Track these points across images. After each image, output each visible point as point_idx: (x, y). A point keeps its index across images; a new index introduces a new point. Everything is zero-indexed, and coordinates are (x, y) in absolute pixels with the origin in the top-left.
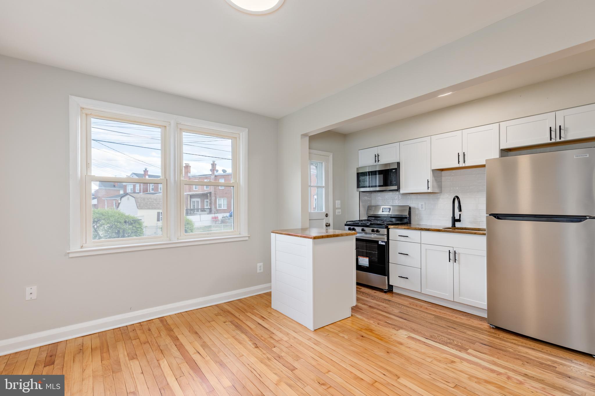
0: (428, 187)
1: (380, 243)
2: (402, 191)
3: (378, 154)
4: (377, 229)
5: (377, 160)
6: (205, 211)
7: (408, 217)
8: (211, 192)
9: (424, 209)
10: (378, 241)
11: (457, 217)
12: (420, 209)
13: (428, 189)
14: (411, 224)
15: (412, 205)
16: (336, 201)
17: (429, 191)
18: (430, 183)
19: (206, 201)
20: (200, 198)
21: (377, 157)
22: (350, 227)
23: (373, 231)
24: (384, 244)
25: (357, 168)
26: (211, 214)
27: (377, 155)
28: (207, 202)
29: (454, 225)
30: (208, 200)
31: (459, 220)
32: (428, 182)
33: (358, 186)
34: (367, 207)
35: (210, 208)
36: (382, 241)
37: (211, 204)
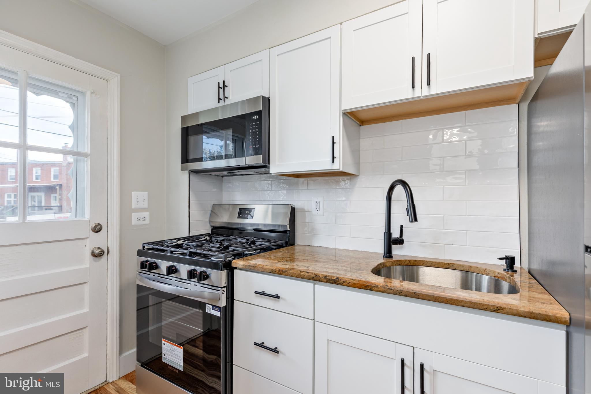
0: (333, 158)
1: (209, 310)
2: (273, 169)
3: (224, 81)
4: (203, 269)
5: (221, 96)
6: (52, 209)
7: (289, 229)
8: (61, 185)
9: (321, 212)
10: (206, 304)
11: (396, 234)
12: (314, 212)
13: (333, 162)
14: (294, 245)
15: (297, 205)
16: (133, 193)
17: (337, 166)
18: (338, 145)
19: (53, 196)
20: (43, 192)
21: (221, 91)
22: (145, 259)
23: (192, 275)
24: (218, 314)
25: (182, 117)
26: (61, 213)
27: (221, 85)
28: (56, 197)
29: (388, 253)
30: (57, 195)
31: (400, 241)
32: (333, 143)
33: (185, 159)
34: (210, 208)
35: (60, 206)
36: (213, 306)
37: (60, 200)
